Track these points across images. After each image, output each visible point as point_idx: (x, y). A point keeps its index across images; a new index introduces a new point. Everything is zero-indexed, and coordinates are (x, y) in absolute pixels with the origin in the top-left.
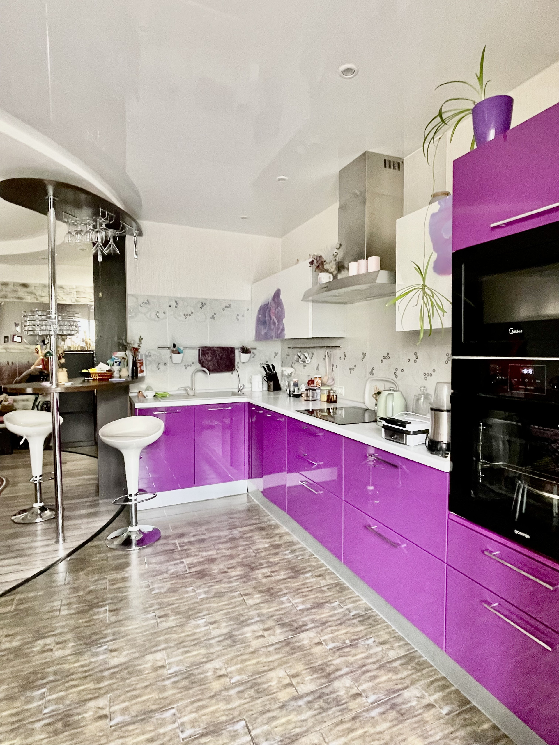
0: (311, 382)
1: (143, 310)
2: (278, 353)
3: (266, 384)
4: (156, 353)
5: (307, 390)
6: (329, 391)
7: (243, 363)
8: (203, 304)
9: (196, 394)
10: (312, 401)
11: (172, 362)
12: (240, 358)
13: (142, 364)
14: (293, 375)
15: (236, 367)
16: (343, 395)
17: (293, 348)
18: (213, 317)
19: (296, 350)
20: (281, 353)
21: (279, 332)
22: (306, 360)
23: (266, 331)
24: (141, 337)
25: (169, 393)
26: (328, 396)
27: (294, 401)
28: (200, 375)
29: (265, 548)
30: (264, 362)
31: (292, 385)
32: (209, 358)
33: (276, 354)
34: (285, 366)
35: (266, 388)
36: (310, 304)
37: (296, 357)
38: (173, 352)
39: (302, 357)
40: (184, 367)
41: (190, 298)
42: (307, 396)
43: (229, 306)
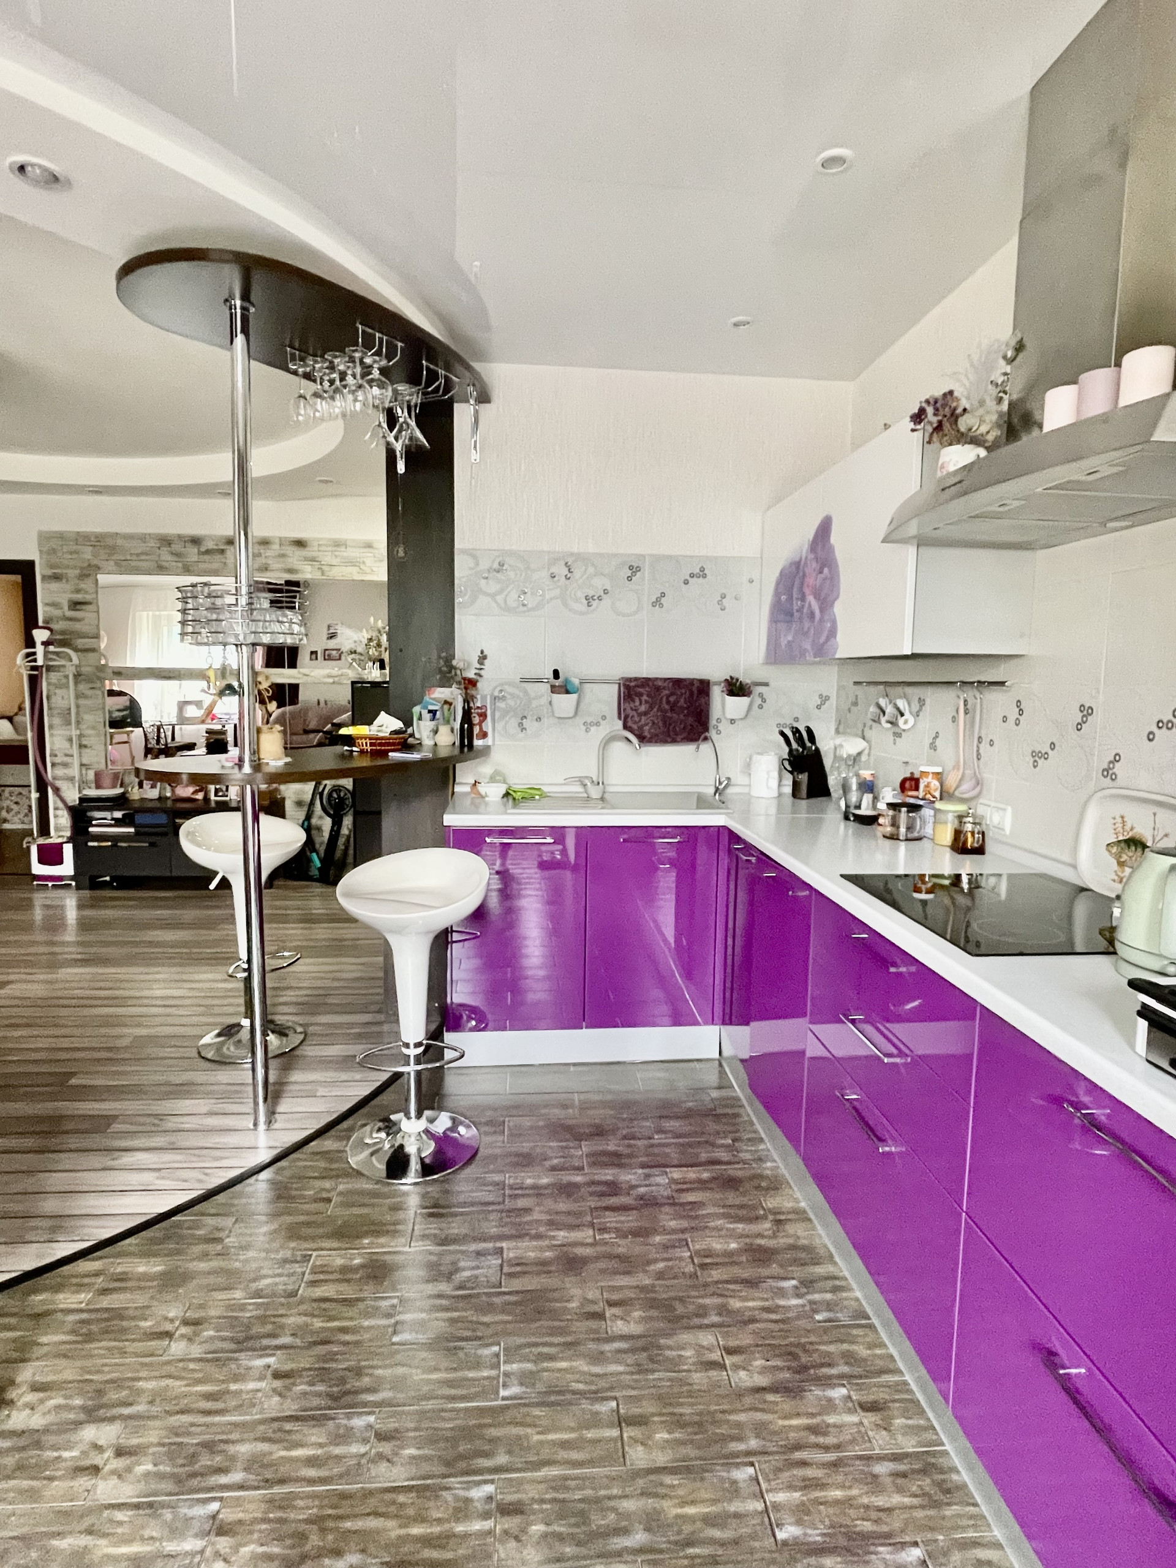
0: (910, 783)
1: (492, 587)
2: (827, 698)
3: (788, 780)
4: (516, 691)
5: (892, 806)
6: (960, 818)
7: (732, 721)
8: (634, 570)
9: (606, 796)
10: (907, 840)
11: (553, 712)
12: (724, 706)
13: (484, 716)
14: (864, 758)
15: (712, 733)
16: (1008, 832)
17: (869, 683)
18: (657, 603)
19: (872, 689)
20: (838, 697)
21: (822, 639)
22: (901, 721)
23: (790, 638)
24: (482, 652)
25: (545, 789)
26: (958, 833)
27: (856, 834)
28: (619, 747)
29: (730, 1254)
30: (789, 721)
31: (854, 787)
32: (643, 708)
33: (824, 699)
34: (844, 733)
35: (788, 789)
36: (912, 550)
37: (873, 709)
38: (554, 689)
39: (889, 710)
40: (584, 728)
41: (601, 555)
42: (895, 824)
43: (702, 574)
